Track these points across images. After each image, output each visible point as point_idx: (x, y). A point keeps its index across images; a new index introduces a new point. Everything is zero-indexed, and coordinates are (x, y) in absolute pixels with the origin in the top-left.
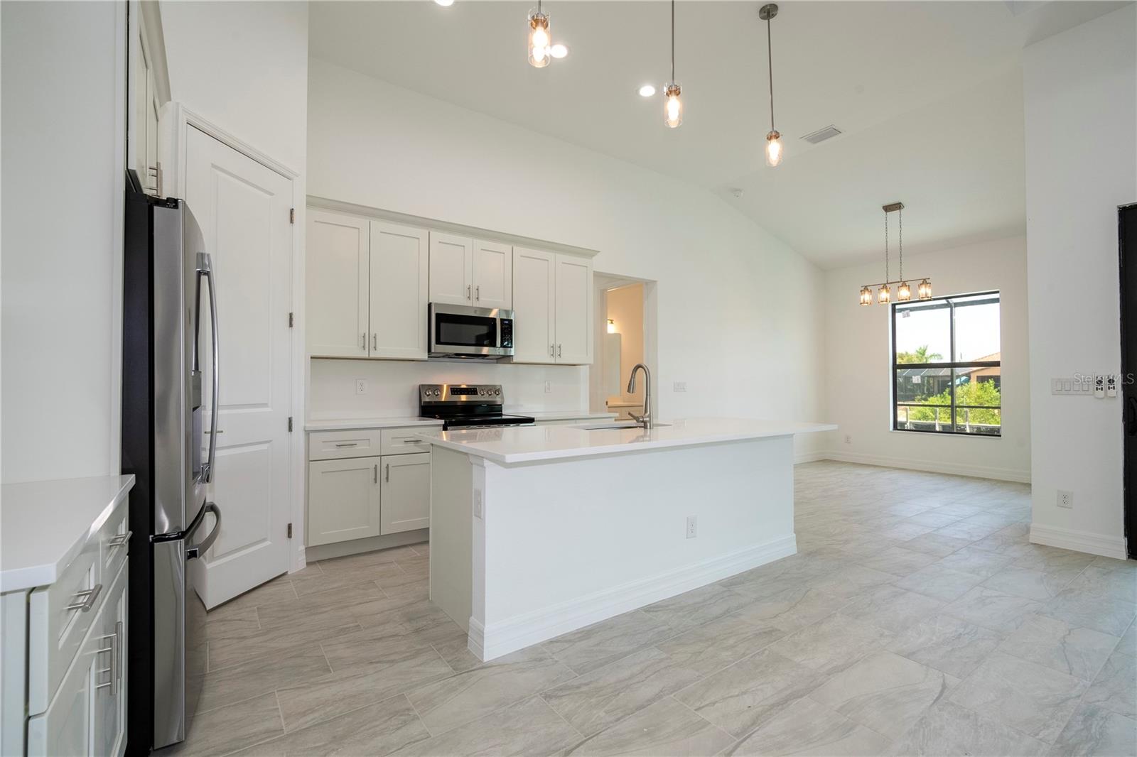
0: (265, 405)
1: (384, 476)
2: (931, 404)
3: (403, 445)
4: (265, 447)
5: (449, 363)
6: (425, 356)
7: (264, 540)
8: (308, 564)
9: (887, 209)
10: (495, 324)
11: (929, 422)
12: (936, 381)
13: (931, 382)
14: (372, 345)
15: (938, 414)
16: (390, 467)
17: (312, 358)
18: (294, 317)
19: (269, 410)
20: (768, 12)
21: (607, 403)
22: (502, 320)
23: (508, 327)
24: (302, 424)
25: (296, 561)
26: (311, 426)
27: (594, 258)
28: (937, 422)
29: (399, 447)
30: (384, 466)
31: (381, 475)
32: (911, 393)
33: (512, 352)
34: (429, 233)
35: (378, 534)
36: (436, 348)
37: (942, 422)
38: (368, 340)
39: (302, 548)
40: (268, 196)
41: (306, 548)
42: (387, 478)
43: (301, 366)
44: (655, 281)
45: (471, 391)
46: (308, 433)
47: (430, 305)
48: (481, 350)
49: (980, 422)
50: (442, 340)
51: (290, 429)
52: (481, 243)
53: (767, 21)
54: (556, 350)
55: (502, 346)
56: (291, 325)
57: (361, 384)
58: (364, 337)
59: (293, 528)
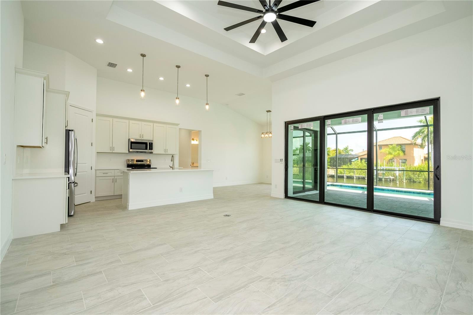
0: (86, 163)
1: (115, 181)
2: (343, 168)
3: (120, 174)
4: (85, 173)
5: (135, 154)
6: (128, 152)
7: (86, 193)
8: (96, 201)
9: (268, 111)
10: (147, 144)
11: (343, 175)
12: (348, 159)
13: (347, 160)
14: (113, 149)
15: (345, 172)
16: (117, 179)
17: (97, 152)
18: (93, 143)
19: (87, 165)
21: (191, 165)
22: (149, 143)
23: (151, 145)
24: (94, 168)
25: (93, 200)
26: (96, 169)
27: (179, 126)
28: (345, 175)
29: (119, 174)
30: (115, 179)
31: (114, 181)
32: (340, 164)
33: (153, 151)
34: (129, 121)
35: (113, 195)
36: (131, 150)
37: (346, 175)
38: (112, 148)
39: (94, 197)
40: (87, 117)
41: (95, 197)
42: (116, 182)
43: (94, 154)
44: (201, 131)
45: (142, 161)
46: (96, 170)
47: (129, 139)
48: (143, 151)
49: (359, 175)
50: (132, 148)
51: (91, 169)
52: (144, 123)
54: (166, 150)
55: (149, 149)
56: (92, 145)
57: (111, 159)
58: (111, 147)
59: (92, 192)
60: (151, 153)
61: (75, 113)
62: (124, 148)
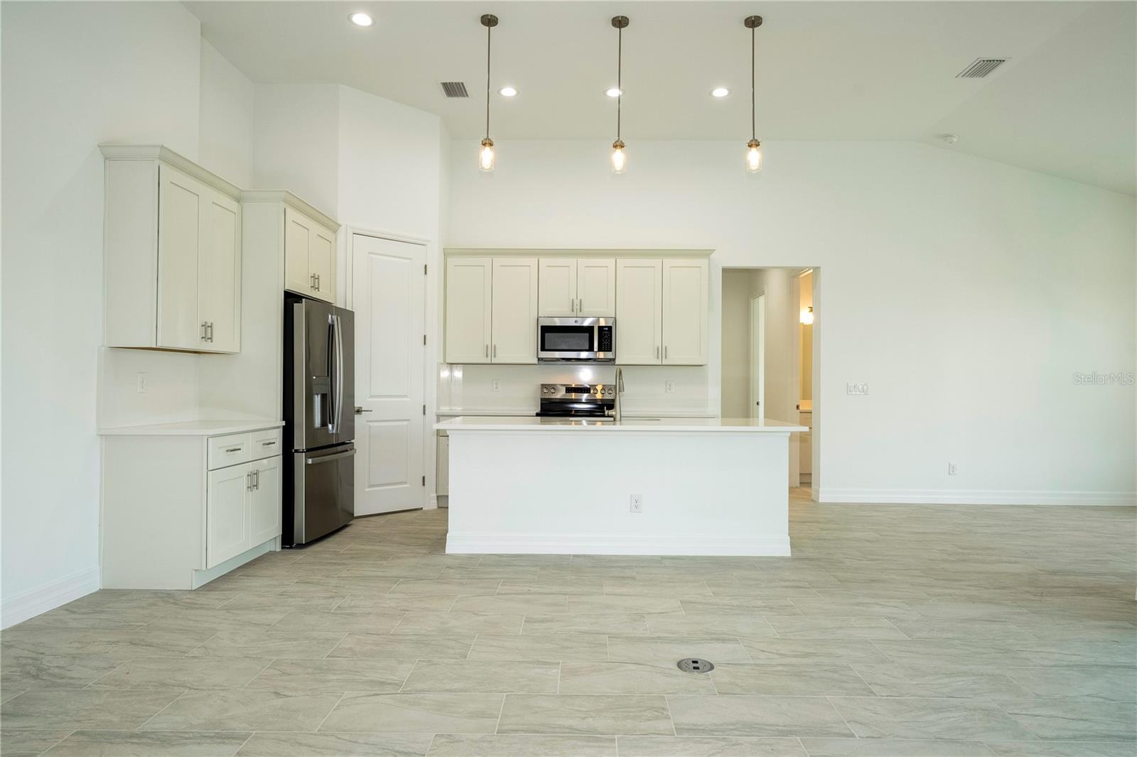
0: (406, 396)
4: (405, 423)
6: (535, 361)
7: (405, 483)
8: (438, 506)
10: (593, 332)
14: (493, 353)
18: (427, 338)
19: (407, 399)
20: (753, 22)
21: (798, 407)
22: (601, 328)
23: (607, 333)
24: (435, 410)
25: (429, 503)
26: (441, 412)
27: (710, 256)
33: (612, 355)
34: (538, 260)
36: (544, 353)
38: (491, 350)
39: (434, 494)
40: (408, 261)
41: (438, 496)
43: (434, 368)
45: (584, 390)
46: (438, 416)
47: (538, 319)
48: (579, 355)
50: (547, 348)
51: (424, 414)
52: (584, 261)
53: (751, 29)
54: (661, 351)
55: (600, 350)
56: (425, 344)
57: (496, 384)
58: (487, 348)
59: (426, 478)
60: (611, 361)
61: (370, 253)
62: (524, 347)
